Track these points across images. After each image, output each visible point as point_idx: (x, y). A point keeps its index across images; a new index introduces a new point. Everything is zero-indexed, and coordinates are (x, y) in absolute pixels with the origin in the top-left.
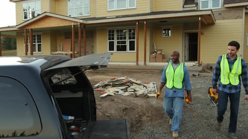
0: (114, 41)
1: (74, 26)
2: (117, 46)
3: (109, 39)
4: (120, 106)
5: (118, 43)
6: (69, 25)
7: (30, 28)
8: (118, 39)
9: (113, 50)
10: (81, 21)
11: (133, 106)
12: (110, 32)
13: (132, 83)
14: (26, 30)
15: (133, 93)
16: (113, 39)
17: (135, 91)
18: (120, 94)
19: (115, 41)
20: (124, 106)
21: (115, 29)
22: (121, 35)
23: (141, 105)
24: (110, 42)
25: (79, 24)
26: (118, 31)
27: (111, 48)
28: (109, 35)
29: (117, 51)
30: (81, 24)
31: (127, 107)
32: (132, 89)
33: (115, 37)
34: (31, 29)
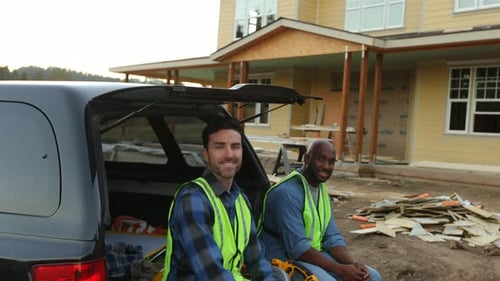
0: (467, 100)
1: (350, 53)
2: (476, 116)
3: (454, 95)
4: (395, 261)
5: (480, 106)
6: (337, 52)
7: (241, 59)
8: (480, 94)
9: (463, 128)
10: (369, 42)
11: (434, 267)
12: (455, 73)
13: (465, 213)
14: (234, 64)
15: (458, 239)
16: (465, 94)
17: (466, 234)
18: (414, 237)
19: (472, 103)
20: (405, 263)
21: (474, 65)
22: (489, 85)
23: (460, 271)
24: (453, 104)
25: (363, 48)
26: (481, 73)
27: (457, 122)
28: (454, 84)
29: (475, 130)
30: (369, 49)
31: (414, 266)
32: (458, 228)
33: (472, 90)
34: (246, 63)
